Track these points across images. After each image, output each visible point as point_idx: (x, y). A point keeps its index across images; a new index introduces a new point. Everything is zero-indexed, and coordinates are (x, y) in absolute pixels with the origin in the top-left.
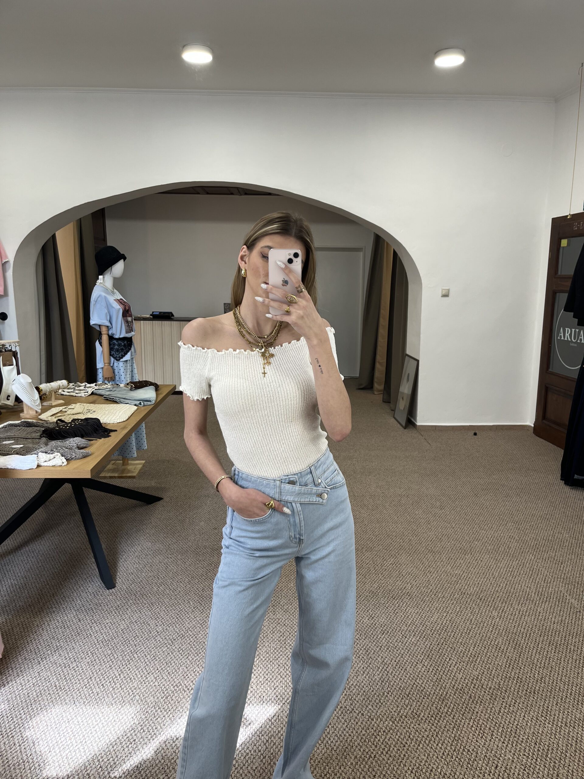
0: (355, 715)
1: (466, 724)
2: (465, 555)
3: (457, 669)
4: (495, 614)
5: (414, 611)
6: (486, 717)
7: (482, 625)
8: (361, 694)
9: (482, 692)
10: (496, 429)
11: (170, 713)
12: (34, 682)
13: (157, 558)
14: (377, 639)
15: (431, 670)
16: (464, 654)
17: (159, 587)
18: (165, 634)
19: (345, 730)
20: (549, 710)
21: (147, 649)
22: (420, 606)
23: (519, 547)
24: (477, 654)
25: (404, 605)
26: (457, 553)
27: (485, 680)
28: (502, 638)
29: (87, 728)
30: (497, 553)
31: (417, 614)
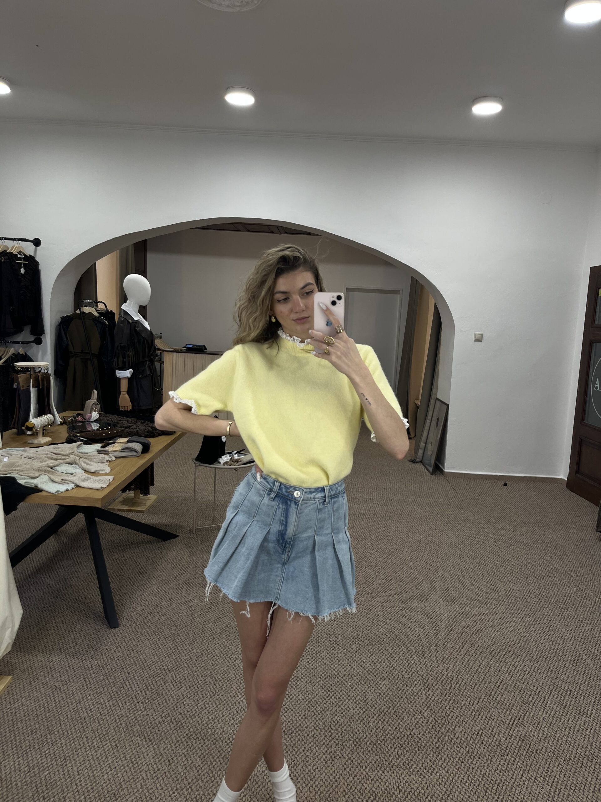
0: (344, 760)
1: (460, 778)
2: (480, 606)
3: (458, 722)
4: (505, 668)
5: (419, 659)
6: (482, 773)
7: (489, 679)
8: (353, 740)
9: (481, 747)
10: (528, 481)
11: (154, 743)
12: (23, 701)
13: (163, 587)
14: (377, 685)
15: (430, 721)
16: (467, 707)
17: (161, 617)
18: (160, 665)
19: (332, 775)
20: (550, 771)
21: (140, 677)
22: (426, 655)
23: (538, 602)
24: (481, 709)
25: (410, 652)
27: (486, 735)
28: (508, 694)
29: (69, 751)
30: (514, 606)
31: (421, 662)
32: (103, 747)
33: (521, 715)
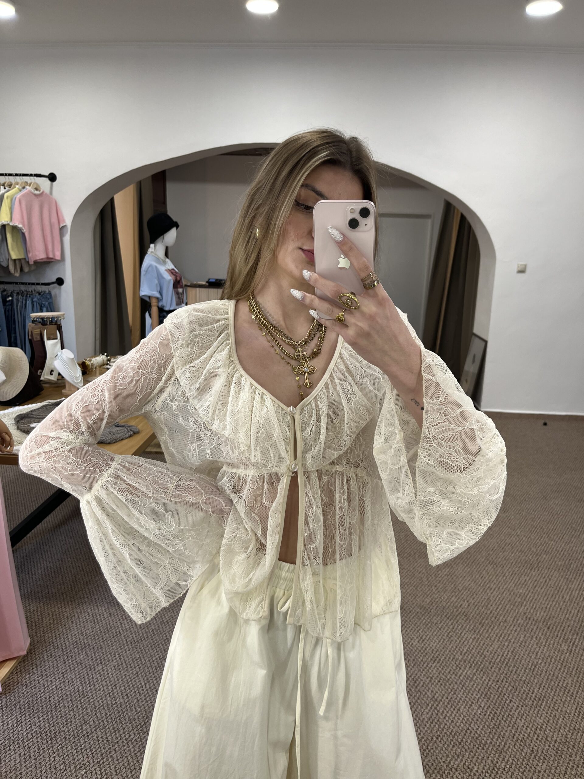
2: (531, 570)
3: (518, 714)
4: (565, 647)
9: (547, 745)
15: (488, 713)
16: (527, 696)
22: (478, 631)
24: (542, 697)
25: (460, 627)
26: (522, 567)
27: (550, 730)
28: (571, 678)
29: (106, 745)
30: (568, 570)
31: (473, 640)
32: (141, 740)
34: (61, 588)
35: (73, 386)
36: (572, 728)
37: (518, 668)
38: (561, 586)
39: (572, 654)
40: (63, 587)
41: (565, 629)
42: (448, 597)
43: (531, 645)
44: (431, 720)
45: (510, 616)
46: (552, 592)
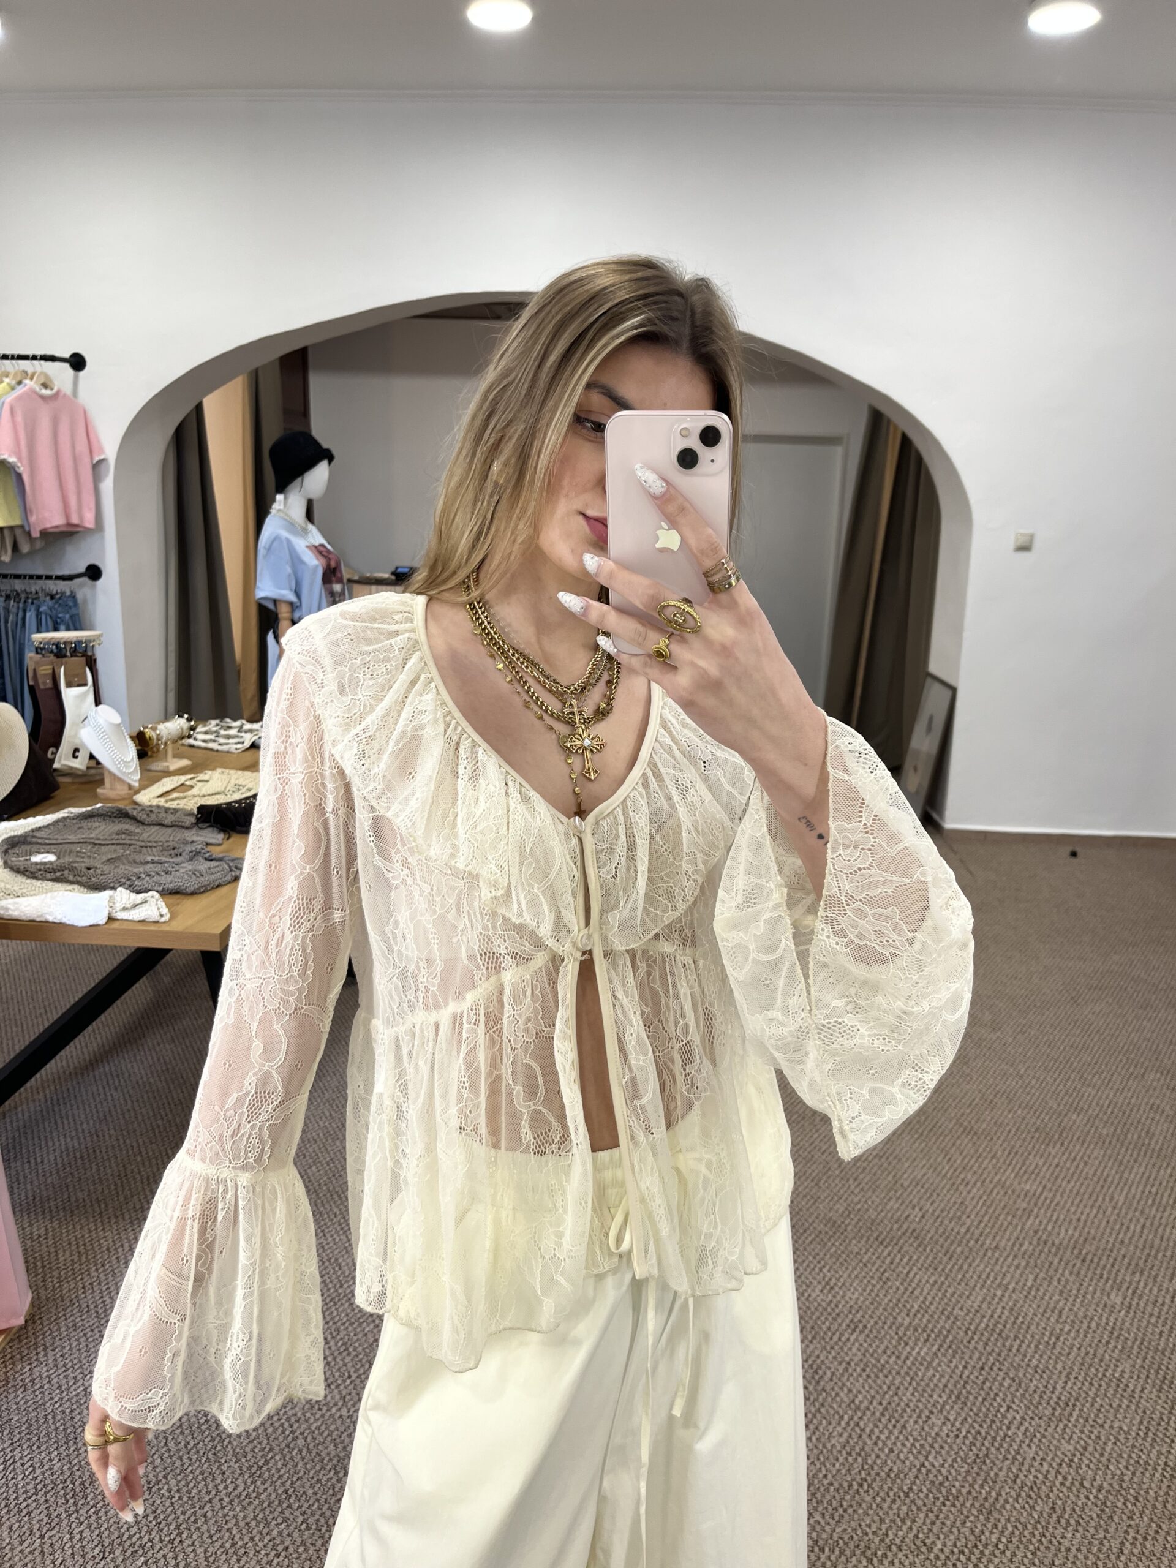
2: (1048, 1145)
3: (1024, 1434)
4: (1116, 1299)
9: (1082, 1496)
10: (1121, 846)
15: (964, 1433)
16: (1041, 1397)
24: (1072, 1399)
26: (1028, 1140)
27: (1088, 1466)
28: (1130, 1362)
29: (187, 1507)
30: (1122, 1145)
31: (933, 1285)
32: (259, 1495)
33: (1162, 1414)
34: (96, 1190)
35: (120, 779)
36: (1132, 1462)
37: (1023, 1341)
38: (1108, 1176)
39: (1132, 1312)
40: (100, 1188)
41: (1117, 1262)
42: (882, 1200)
43: (1048, 1294)
44: (848, 1449)
45: (1007, 1237)
46: (1091, 1188)
